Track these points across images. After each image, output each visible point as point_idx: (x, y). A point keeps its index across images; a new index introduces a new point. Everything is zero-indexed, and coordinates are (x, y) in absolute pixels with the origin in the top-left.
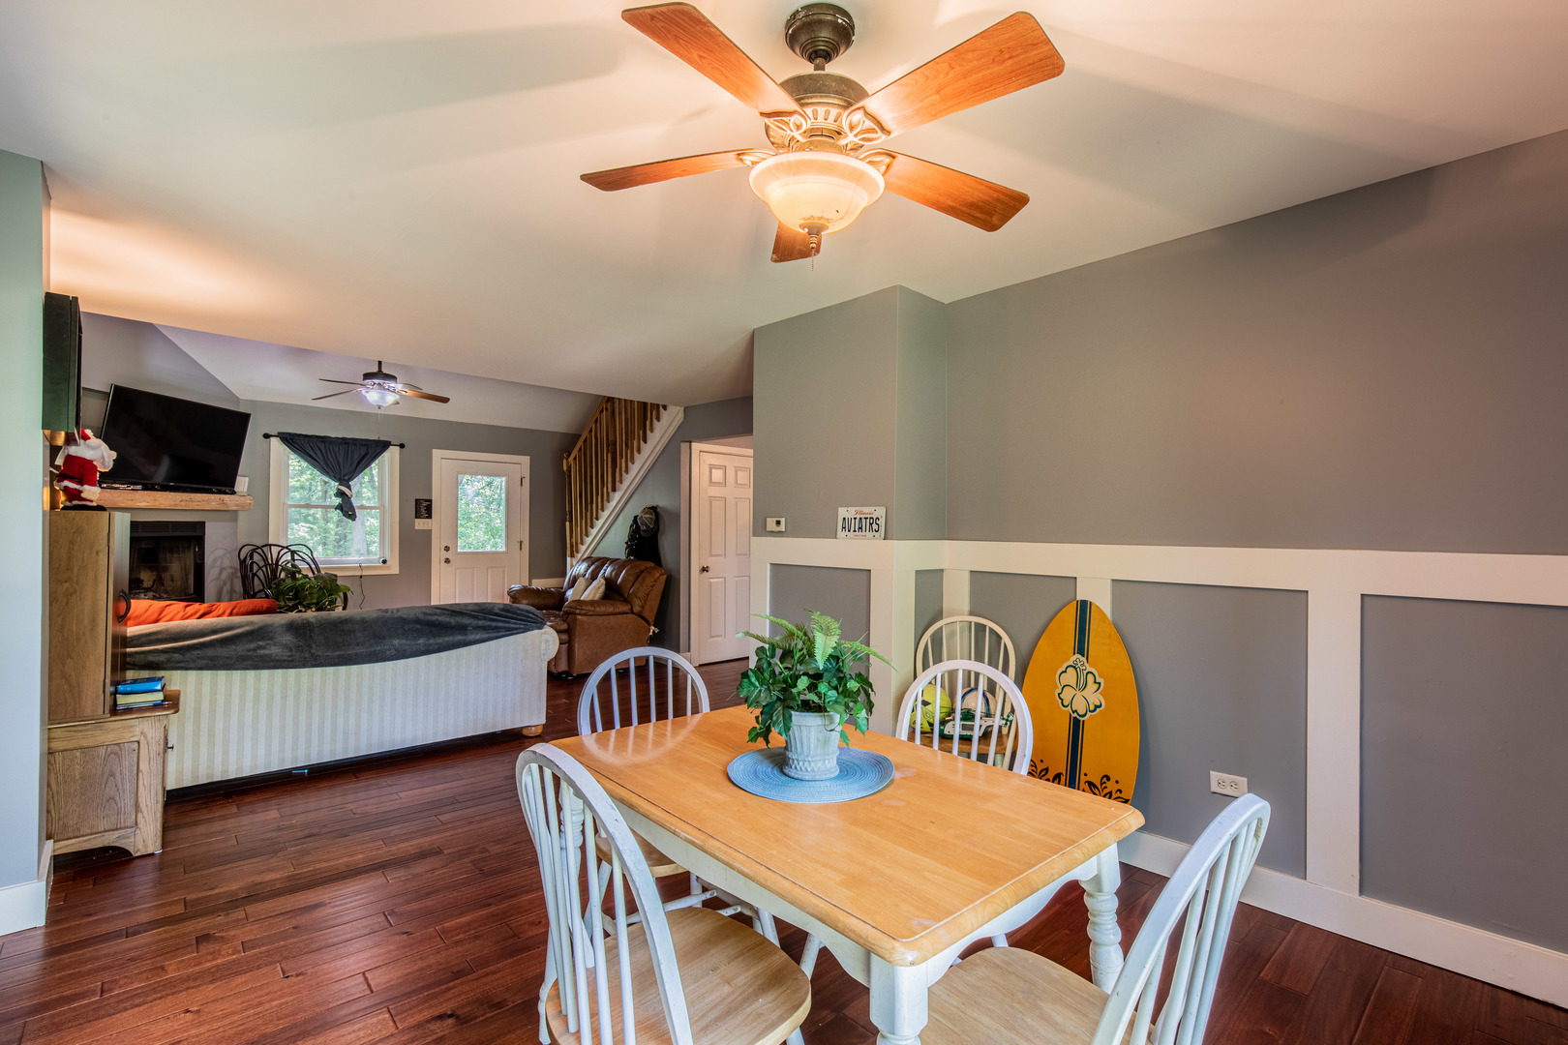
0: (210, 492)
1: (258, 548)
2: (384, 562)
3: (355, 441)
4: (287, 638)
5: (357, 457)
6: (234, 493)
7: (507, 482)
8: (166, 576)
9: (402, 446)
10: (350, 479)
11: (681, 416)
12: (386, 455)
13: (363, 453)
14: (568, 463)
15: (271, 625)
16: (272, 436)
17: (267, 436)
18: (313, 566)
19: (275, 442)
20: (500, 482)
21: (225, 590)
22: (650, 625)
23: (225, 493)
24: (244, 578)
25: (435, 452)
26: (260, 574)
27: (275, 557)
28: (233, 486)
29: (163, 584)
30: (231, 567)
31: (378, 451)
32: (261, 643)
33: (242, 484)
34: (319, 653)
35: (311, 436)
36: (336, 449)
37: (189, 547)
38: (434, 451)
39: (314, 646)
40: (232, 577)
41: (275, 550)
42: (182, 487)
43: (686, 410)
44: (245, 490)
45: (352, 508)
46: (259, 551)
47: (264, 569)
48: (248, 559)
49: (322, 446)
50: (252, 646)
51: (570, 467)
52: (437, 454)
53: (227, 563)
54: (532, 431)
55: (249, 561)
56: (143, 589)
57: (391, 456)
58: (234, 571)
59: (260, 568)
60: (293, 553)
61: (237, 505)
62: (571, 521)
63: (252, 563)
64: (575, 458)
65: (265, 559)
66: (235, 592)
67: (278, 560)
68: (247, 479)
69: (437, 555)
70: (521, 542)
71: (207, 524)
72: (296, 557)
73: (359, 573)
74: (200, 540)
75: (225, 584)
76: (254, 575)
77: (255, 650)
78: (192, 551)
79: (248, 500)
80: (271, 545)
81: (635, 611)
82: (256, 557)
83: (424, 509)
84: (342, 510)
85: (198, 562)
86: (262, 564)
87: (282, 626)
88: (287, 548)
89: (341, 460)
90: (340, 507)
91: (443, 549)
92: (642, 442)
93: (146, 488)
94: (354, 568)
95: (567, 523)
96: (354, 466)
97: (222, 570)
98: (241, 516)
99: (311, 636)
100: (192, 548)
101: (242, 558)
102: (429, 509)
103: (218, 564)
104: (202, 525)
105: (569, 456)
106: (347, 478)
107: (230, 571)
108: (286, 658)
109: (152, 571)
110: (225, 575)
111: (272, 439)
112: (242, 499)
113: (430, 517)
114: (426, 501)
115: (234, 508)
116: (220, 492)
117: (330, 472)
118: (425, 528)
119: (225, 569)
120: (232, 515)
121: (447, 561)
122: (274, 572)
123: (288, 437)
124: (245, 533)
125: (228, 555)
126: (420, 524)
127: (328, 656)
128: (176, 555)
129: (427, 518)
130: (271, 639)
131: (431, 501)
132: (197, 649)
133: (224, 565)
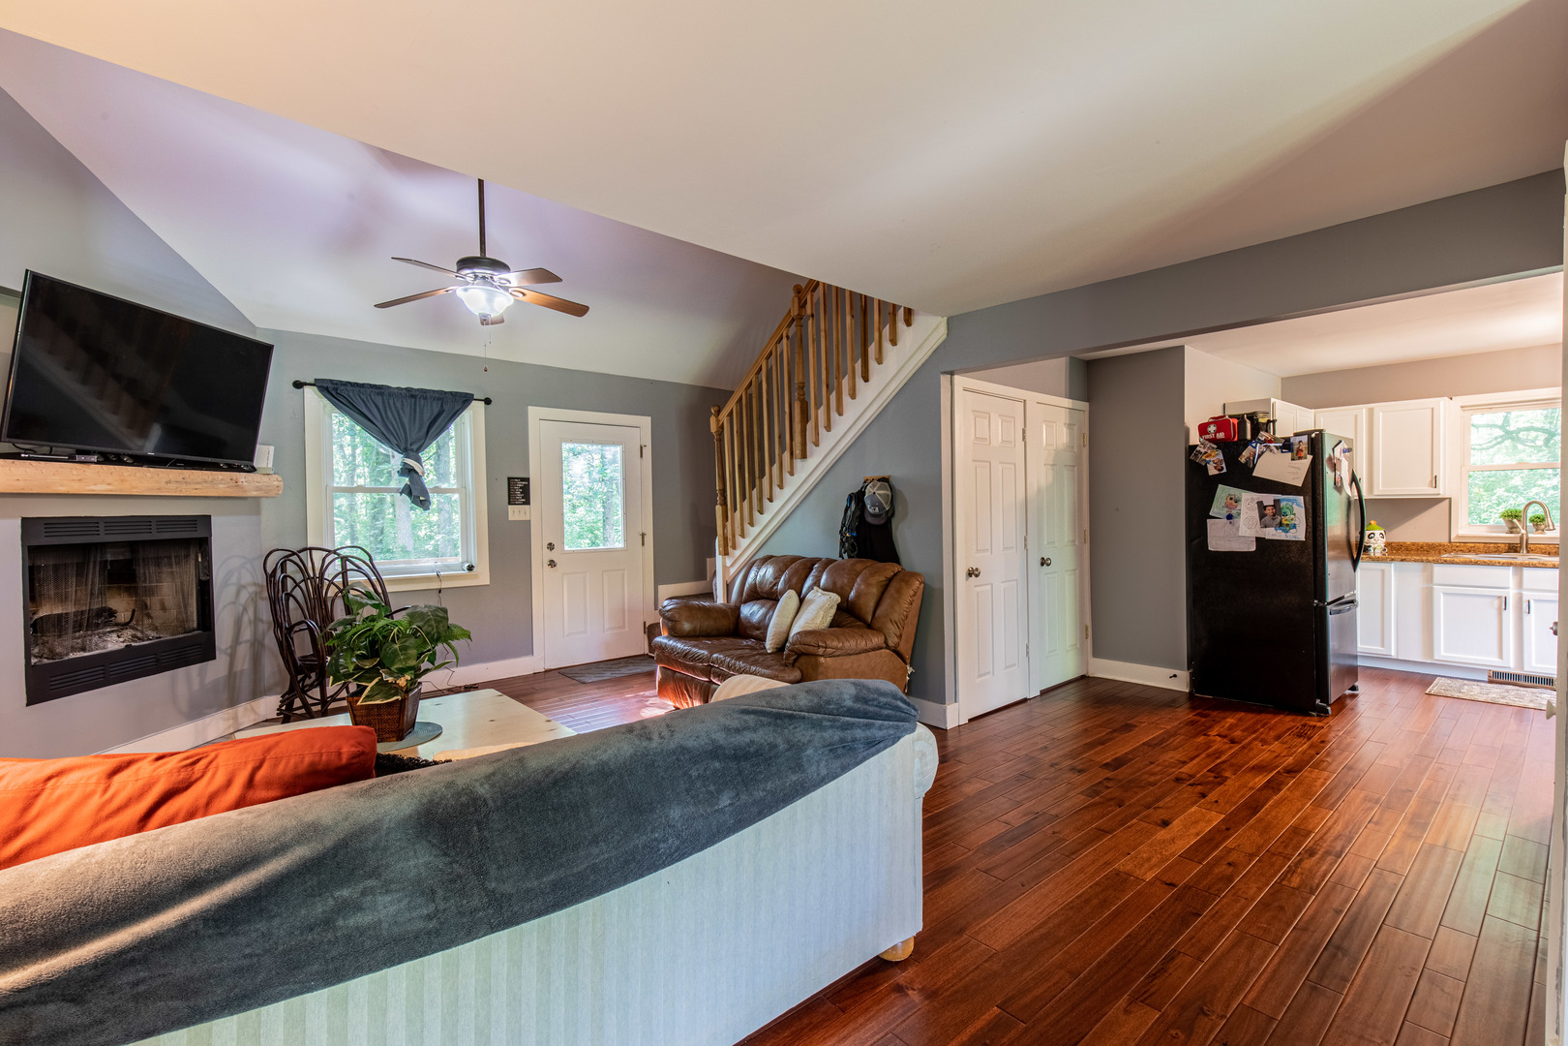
0: (215, 467)
1: (294, 554)
2: (470, 568)
3: (424, 394)
4: (419, 861)
5: (427, 417)
6: (253, 470)
7: (624, 452)
8: (153, 602)
9: (488, 401)
10: (420, 449)
11: (941, 333)
12: (467, 415)
13: (436, 411)
14: (718, 421)
15: (373, 828)
16: (306, 384)
17: (298, 385)
18: (373, 578)
19: (311, 394)
20: (614, 452)
21: (246, 619)
22: (906, 664)
23: (239, 469)
24: (274, 602)
25: (531, 409)
26: (297, 593)
27: (318, 566)
28: (251, 459)
29: (149, 616)
30: (255, 584)
31: (457, 408)
32: (345, 893)
33: (264, 455)
34: (507, 888)
35: (362, 386)
36: (398, 405)
37: (187, 556)
38: (529, 407)
39: (493, 871)
40: (254, 599)
41: (318, 556)
42: (169, 460)
43: (951, 322)
44: (270, 465)
45: (425, 492)
46: (295, 558)
47: (303, 585)
48: (279, 571)
49: (379, 400)
50: (320, 908)
51: (722, 427)
52: (534, 413)
53: (247, 578)
54: (652, 382)
55: (279, 575)
56: (117, 625)
57: (473, 417)
58: (258, 590)
59: (297, 585)
60: (344, 559)
61: (258, 489)
62: (724, 504)
63: (285, 577)
64: (730, 414)
65: (303, 570)
66: (262, 621)
67: (322, 573)
68: (272, 448)
69: (539, 555)
70: (643, 535)
71: (213, 520)
72: (349, 566)
73: (436, 585)
74: (203, 544)
75: (245, 609)
76: (289, 595)
77: (327, 922)
78: (193, 562)
79: (275, 481)
80: (311, 549)
81: (891, 643)
82: (291, 568)
83: (519, 490)
84: (410, 494)
85: (203, 578)
86: (299, 577)
87: (403, 824)
88: (335, 552)
89: (406, 421)
90: (408, 491)
91: (545, 546)
92: (859, 381)
93: (106, 459)
94: (428, 579)
95: (719, 509)
96: (425, 430)
97: (240, 588)
98: (265, 504)
99: (482, 840)
100: (192, 556)
101: (269, 571)
102: (526, 491)
103: (234, 580)
104: (206, 520)
105: (718, 412)
106: (415, 447)
107: (252, 589)
108: (420, 925)
109: (130, 595)
110: (244, 596)
111: (307, 389)
112: (266, 478)
113: (527, 502)
114: (522, 479)
115: (254, 494)
116: (231, 468)
117: (392, 438)
118: (522, 518)
119: (243, 587)
120: (252, 504)
121: (552, 564)
122: (318, 589)
123: (330, 385)
124: (272, 533)
125: (249, 566)
126: (516, 513)
127: (528, 891)
128: (166, 569)
129: (524, 503)
130: (375, 873)
131: (528, 480)
132: (133, 962)
133: (243, 582)
